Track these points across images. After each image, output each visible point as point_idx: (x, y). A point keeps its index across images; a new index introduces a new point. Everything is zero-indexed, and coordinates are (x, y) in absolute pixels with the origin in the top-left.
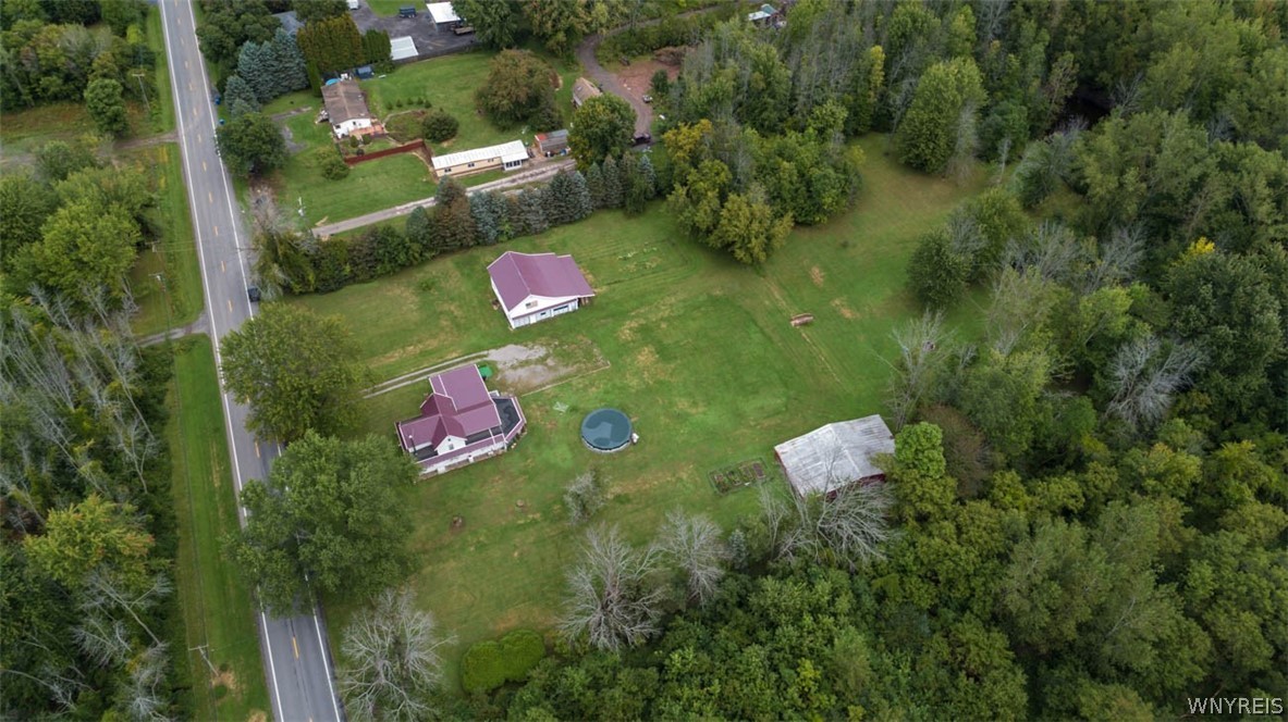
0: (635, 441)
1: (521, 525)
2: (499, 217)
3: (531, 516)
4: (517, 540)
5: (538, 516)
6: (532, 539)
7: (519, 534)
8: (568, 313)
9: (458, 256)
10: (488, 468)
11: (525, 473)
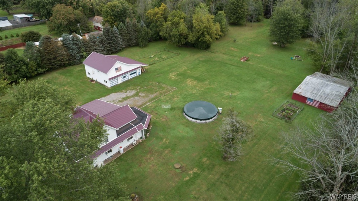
0: (221, 111)
1: (187, 182)
2: (80, 47)
3: (191, 172)
4: (194, 193)
5: (196, 170)
6: (204, 188)
7: (192, 187)
8: (137, 77)
9: (60, 71)
10: (138, 152)
11: (167, 147)
